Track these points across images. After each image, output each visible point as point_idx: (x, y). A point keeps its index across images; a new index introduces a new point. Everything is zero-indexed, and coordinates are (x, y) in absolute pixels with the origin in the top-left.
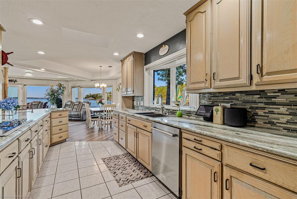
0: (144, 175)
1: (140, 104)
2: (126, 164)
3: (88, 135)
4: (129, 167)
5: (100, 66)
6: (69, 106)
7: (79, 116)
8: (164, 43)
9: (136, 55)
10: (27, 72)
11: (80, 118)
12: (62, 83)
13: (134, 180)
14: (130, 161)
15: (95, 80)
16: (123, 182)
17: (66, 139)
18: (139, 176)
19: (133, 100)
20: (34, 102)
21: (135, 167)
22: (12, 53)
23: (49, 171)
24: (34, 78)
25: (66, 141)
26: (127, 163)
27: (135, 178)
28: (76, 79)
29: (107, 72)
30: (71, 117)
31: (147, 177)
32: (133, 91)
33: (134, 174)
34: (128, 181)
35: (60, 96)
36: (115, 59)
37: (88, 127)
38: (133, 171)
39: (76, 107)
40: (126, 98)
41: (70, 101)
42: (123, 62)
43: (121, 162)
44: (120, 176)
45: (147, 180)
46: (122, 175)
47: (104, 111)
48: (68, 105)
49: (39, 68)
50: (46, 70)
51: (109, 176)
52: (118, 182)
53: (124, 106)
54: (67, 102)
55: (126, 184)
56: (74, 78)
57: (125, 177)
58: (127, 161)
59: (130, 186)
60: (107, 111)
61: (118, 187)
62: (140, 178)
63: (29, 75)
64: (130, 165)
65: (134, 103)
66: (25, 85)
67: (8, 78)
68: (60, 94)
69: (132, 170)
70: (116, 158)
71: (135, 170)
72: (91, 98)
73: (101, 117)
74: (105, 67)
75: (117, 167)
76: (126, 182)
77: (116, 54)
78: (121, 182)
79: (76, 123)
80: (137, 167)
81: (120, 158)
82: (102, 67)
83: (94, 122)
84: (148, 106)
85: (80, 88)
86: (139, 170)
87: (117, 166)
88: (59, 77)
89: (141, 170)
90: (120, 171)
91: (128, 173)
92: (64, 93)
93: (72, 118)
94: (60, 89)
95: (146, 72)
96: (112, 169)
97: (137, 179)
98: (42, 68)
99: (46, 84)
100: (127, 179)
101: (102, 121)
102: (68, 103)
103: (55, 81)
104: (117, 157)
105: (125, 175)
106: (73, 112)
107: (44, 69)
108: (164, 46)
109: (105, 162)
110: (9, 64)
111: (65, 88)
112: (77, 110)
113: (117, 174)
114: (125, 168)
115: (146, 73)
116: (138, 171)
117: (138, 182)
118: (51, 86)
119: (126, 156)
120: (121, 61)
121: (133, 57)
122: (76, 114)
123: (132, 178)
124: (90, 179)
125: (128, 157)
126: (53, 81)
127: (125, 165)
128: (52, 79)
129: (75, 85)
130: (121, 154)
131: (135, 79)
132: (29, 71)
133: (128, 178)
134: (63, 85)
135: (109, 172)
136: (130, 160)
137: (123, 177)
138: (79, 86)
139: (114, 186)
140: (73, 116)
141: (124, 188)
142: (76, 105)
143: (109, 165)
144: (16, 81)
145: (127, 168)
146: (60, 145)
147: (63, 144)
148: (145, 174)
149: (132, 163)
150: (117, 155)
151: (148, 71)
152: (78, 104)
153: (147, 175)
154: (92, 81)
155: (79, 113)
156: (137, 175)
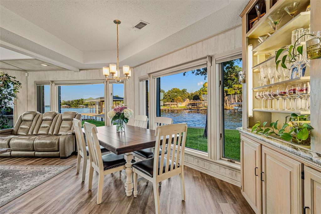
5: (115, 22)
6: (29, 123)
7: (56, 148)
11: (58, 151)
15: (87, 69)
30: (34, 150)
35: (6, 100)
39: (46, 125)
41: (31, 113)
48: (26, 121)
54: (25, 114)
68: (5, 98)
72: (65, 106)
82: (119, 23)
85: (53, 84)
92: (18, 94)
93: (36, 153)
94: (6, 86)
102: (26, 118)
106: (38, 139)
111: (20, 84)
112: (50, 132)
122: (46, 144)
129: (43, 80)
134: (14, 78)
138: (52, 82)
140: (39, 148)
142: (46, 120)
152: (50, 118)
154: (81, 71)
155: (54, 141)
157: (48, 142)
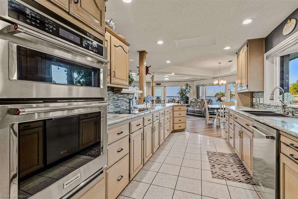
0: (245, 180)
1: (259, 101)
2: (229, 163)
3: (204, 130)
4: (231, 166)
5: (219, 63)
6: (193, 103)
7: (201, 112)
8: (290, 18)
9: (250, 43)
10: (166, 77)
11: (202, 114)
12: (188, 83)
13: (230, 178)
14: (234, 162)
15: (217, 78)
16: (217, 176)
17: (184, 129)
18: (238, 178)
19: (252, 97)
20: (170, 99)
21: (238, 169)
22: (151, 66)
23: (167, 148)
24: (170, 81)
25: (184, 131)
26: (231, 163)
27: (232, 178)
28: (199, 78)
29: (229, 68)
30: (194, 113)
31: (248, 183)
32: (247, 86)
33: (233, 175)
34: (223, 177)
35: (187, 94)
36: (229, 53)
37: (207, 123)
38: (234, 172)
39: (199, 104)
40: (243, 94)
41: (194, 99)
42: (238, 54)
43: (224, 160)
44: (217, 170)
45: (245, 185)
46: (220, 170)
47: (221, 109)
48: (193, 102)
49: (171, 73)
50: (175, 74)
51: (207, 166)
52: (212, 173)
53: (240, 103)
54: (192, 99)
55: (219, 178)
56: (198, 77)
57: (222, 173)
58: (232, 161)
59: (223, 181)
60: (223, 109)
61: (211, 177)
62: (239, 181)
63: (167, 79)
64: (233, 165)
65: (253, 100)
66: (165, 87)
67: (154, 82)
68: (187, 93)
69: (233, 170)
70: (221, 155)
71: (236, 171)
73: (219, 114)
74: (224, 63)
75: (217, 162)
76: (221, 178)
77: (227, 48)
78: (216, 175)
79: (197, 118)
80: (240, 170)
81: (225, 156)
82: (221, 63)
83: (214, 119)
84: (268, 104)
85: (203, 86)
86: (241, 173)
87: (219, 162)
88: (186, 78)
89: (243, 174)
90: (220, 166)
91: (227, 171)
92: (190, 91)
94: (187, 88)
95: (267, 61)
96: (212, 162)
97: (234, 180)
98: (172, 73)
99: (178, 85)
100: (223, 175)
101: (219, 119)
103: (184, 82)
104: (223, 155)
105: (222, 171)
106: (196, 109)
107: (174, 73)
108: (289, 21)
109: (209, 155)
110: (149, 74)
111: (191, 87)
112: (200, 107)
113: (215, 168)
114: (226, 166)
115: (267, 63)
116: (239, 174)
117: (234, 182)
118: (181, 86)
119: (233, 157)
120: (236, 53)
121: (247, 47)
123: (229, 176)
124: (191, 162)
125: (235, 158)
126: (183, 82)
127: (227, 164)
128: (181, 81)
129: (199, 84)
130: (228, 153)
131: (250, 72)
132: (167, 76)
133: (225, 174)
134: (189, 85)
135: (208, 163)
136: (236, 161)
137: (220, 172)
138: (202, 85)
139: (208, 175)
140: (196, 112)
141: (216, 180)
142: (199, 102)
143: (211, 158)
144: (161, 84)
145: (229, 167)
146: (179, 133)
147: (181, 133)
148: (247, 179)
149: (236, 164)
150: (223, 153)
151: (270, 59)
152: (201, 101)
153: (249, 182)
154: (214, 79)
155: (201, 110)
156: (236, 177)
157: (199, 110)
